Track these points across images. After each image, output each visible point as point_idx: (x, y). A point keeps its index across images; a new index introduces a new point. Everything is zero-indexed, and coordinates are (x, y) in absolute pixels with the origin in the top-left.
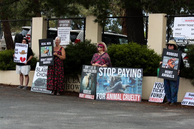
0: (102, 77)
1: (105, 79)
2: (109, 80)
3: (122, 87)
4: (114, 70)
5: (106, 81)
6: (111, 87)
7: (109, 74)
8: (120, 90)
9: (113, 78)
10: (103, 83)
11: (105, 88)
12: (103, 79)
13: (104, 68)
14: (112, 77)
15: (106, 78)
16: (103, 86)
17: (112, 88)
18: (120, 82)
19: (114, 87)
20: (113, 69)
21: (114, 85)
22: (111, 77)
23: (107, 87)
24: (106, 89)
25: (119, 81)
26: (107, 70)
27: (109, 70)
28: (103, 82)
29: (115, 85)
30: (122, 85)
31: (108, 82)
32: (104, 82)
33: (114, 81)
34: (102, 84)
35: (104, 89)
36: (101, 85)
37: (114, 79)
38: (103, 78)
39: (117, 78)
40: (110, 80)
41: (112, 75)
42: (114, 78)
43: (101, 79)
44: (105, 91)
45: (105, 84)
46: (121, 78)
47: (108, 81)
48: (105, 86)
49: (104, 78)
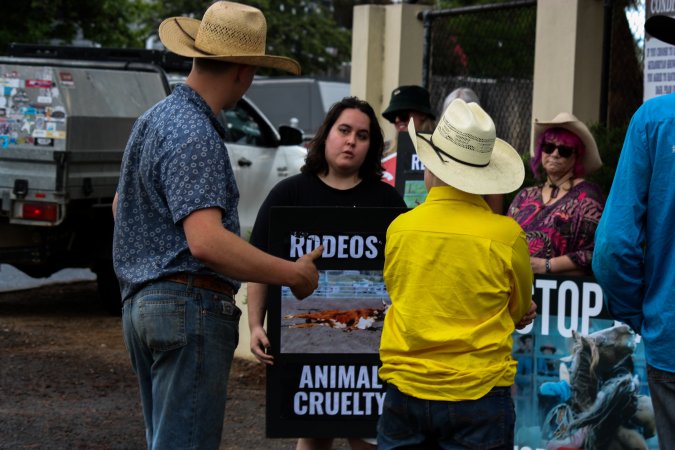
0: (529, 342)
1: (548, 355)
2: (568, 365)
3: (640, 414)
4: (593, 295)
5: (551, 369)
6: (577, 409)
7: (568, 325)
8: (624, 432)
9: (586, 349)
10: (539, 384)
11: (549, 417)
12: (538, 354)
13: (540, 283)
14: (583, 340)
15: (553, 350)
16: (536, 399)
17: (585, 415)
18: (628, 377)
19: (593, 408)
20: (588, 287)
21: (594, 398)
22: (579, 344)
23: (556, 410)
24: (552, 422)
25: (621, 372)
26: (554, 294)
27: (569, 293)
28: (537, 377)
29: (601, 395)
30: (635, 399)
31: (565, 375)
32: (541, 374)
33: (596, 368)
34: (530, 385)
35: (541, 423)
36: (526, 390)
37: (596, 358)
38: (537, 348)
39: (609, 353)
40: (574, 366)
41: (585, 332)
42: (593, 348)
43: (526, 354)
44: (545, 436)
45: (546, 387)
46: (630, 350)
47: (563, 367)
48: (547, 402)
49: (543, 349)
